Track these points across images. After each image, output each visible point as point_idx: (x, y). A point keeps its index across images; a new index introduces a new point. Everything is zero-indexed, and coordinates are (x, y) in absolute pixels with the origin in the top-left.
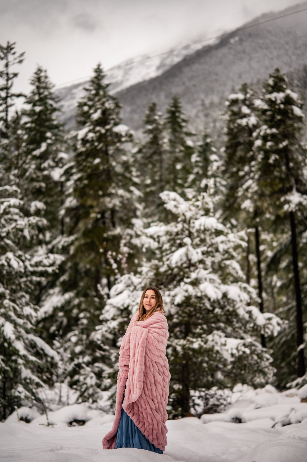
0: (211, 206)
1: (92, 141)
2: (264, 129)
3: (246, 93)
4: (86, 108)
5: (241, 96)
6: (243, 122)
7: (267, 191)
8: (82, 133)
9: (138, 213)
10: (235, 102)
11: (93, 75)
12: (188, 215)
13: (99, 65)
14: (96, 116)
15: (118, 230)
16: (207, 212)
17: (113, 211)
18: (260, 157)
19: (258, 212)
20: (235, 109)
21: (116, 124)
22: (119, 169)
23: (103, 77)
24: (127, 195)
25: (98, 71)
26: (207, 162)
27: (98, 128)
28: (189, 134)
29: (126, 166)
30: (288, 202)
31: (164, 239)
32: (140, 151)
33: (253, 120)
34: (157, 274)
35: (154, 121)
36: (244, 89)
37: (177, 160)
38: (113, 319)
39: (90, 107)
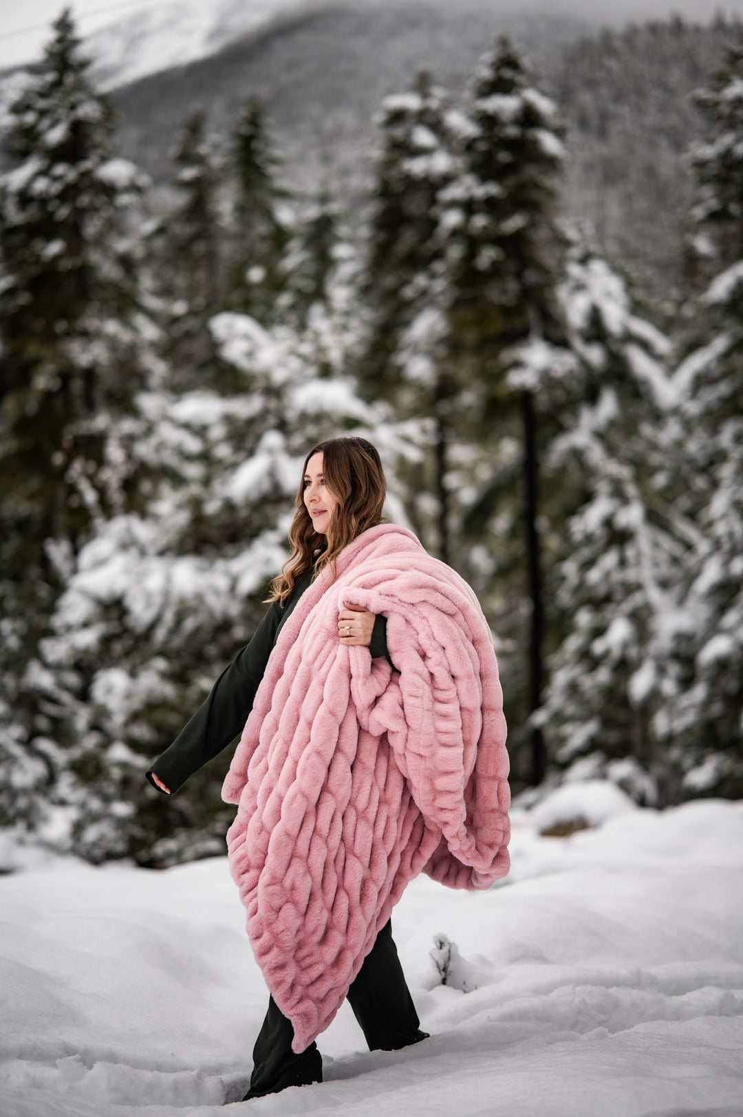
0: (335, 356)
1: (43, 200)
2: (467, 187)
3: (425, 95)
4: (30, 118)
5: (412, 102)
6: (417, 166)
7: (470, 337)
8: (18, 177)
9: (154, 381)
10: (397, 117)
11: (50, 35)
12: (279, 376)
13: (66, 13)
14: (56, 135)
15: (101, 421)
16: (326, 372)
17: (90, 375)
18: (455, 252)
19: (445, 389)
20: (398, 132)
21: (104, 160)
22: (109, 271)
23: (76, 42)
24: (125, 337)
25: (64, 25)
26: (324, 262)
27: (60, 169)
28: (284, 195)
29: (127, 263)
30: (518, 365)
31: (217, 432)
32: (161, 231)
33: (441, 163)
34: (199, 519)
35: (199, 160)
36: (422, 85)
37: (250, 259)
38: (86, 625)
39: (43, 113)
